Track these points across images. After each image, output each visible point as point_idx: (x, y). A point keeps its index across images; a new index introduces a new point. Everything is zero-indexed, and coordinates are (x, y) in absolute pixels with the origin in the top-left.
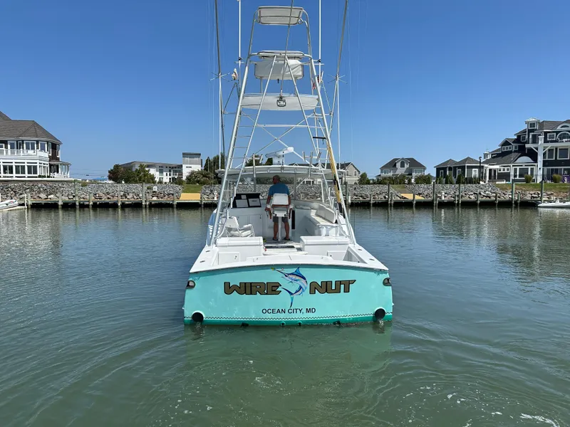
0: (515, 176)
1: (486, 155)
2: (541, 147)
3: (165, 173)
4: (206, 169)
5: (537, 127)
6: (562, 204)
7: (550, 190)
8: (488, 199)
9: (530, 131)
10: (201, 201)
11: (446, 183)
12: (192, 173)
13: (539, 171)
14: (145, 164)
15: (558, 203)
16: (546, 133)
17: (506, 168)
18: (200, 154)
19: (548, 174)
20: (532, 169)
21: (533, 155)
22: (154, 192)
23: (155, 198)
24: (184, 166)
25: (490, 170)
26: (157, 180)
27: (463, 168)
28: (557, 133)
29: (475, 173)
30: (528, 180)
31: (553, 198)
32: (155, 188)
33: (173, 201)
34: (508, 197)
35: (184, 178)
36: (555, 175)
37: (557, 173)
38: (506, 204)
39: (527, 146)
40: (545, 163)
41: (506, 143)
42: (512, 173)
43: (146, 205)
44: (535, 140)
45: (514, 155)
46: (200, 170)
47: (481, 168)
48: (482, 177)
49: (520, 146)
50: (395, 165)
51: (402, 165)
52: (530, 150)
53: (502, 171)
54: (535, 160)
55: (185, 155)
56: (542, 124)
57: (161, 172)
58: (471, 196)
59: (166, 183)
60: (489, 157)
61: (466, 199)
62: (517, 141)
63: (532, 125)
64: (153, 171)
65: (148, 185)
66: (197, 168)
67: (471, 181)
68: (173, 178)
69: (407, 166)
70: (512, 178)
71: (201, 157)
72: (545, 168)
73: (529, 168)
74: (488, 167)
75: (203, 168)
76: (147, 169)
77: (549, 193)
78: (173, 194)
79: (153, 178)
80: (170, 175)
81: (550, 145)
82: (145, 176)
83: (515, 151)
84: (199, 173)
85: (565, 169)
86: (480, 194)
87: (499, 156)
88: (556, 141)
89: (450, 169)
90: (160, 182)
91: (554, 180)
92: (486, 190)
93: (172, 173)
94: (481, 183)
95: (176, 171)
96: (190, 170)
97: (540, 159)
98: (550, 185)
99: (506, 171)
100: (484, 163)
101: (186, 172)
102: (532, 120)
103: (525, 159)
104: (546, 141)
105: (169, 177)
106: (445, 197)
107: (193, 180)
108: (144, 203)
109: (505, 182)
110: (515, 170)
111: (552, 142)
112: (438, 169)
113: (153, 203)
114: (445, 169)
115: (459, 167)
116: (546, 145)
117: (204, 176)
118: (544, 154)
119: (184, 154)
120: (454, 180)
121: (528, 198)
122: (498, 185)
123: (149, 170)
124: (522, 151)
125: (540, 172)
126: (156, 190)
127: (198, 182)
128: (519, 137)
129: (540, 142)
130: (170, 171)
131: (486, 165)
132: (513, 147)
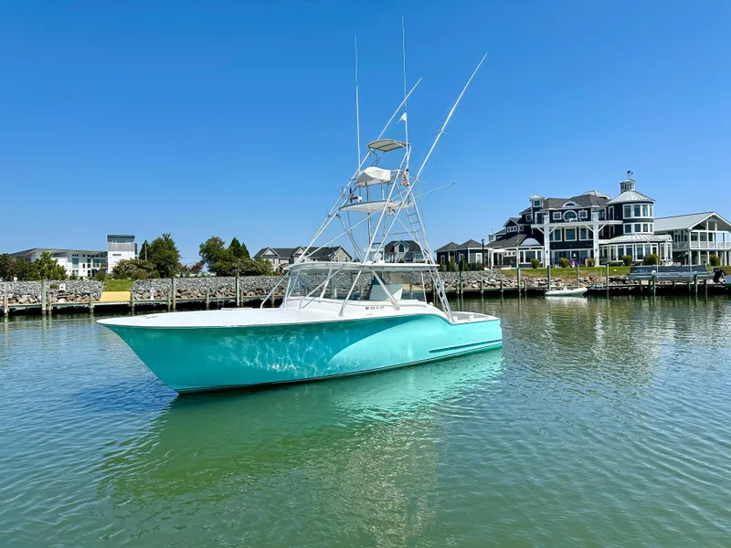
0: (522, 260)
1: (491, 237)
2: (547, 227)
3: (81, 264)
4: (142, 257)
5: (542, 205)
6: (570, 291)
7: (558, 276)
8: (493, 287)
9: (535, 210)
10: (131, 302)
11: (448, 270)
12: (122, 263)
13: (546, 254)
14: (50, 252)
15: (566, 291)
16: (551, 212)
17: (512, 252)
18: (133, 237)
19: (556, 258)
20: (539, 253)
21: (539, 236)
22: (61, 291)
23: (62, 301)
24: (110, 254)
25: (495, 254)
26: (69, 273)
27: (465, 252)
28: (563, 211)
29: (479, 257)
30: (534, 266)
31: (561, 284)
32: (62, 286)
33: (89, 304)
34: (513, 285)
35: (110, 271)
36: (563, 259)
37: (565, 256)
38: (512, 294)
39: (532, 226)
40: (553, 246)
41: (511, 223)
42: (518, 258)
43: (47, 311)
44: (540, 220)
45: (519, 237)
46: (133, 258)
47: (484, 252)
48: (486, 263)
49: (525, 227)
50: (393, 250)
51: (401, 250)
52: (536, 230)
53: (508, 256)
54: (541, 242)
55: (111, 238)
56: (547, 202)
57: (75, 262)
58: (474, 285)
59: (82, 278)
60: (494, 239)
61: (469, 288)
62: (522, 220)
63: (537, 202)
64: (62, 262)
65: (52, 282)
66: (129, 256)
67: (474, 267)
68: (93, 271)
69: (406, 250)
70: (518, 263)
71: (136, 241)
72: (553, 251)
73: (536, 251)
74: (492, 251)
75: (138, 256)
76: (53, 259)
77: (557, 279)
78: (89, 294)
79: (62, 271)
80: (89, 266)
81: (556, 225)
82: (50, 268)
83: (521, 233)
84: (132, 262)
85: (573, 252)
86: (484, 282)
87: (504, 238)
88: (562, 221)
89: (452, 254)
90: (73, 278)
91: (562, 265)
92: (490, 278)
93: (92, 263)
94: (486, 269)
95: (98, 261)
96: (118, 259)
97: (547, 241)
98: (557, 270)
99: (512, 255)
100: (488, 246)
101: (112, 262)
102: (536, 197)
103: (532, 241)
104: (552, 221)
105: (87, 269)
106: (446, 287)
107: (122, 272)
108: (44, 309)
109: (510, 268)
110: (522, 253)
111: (558, 221)
112: (439, 254)
113: (59, 307)
114: (446, 254)
115: (461, 252)
116: (553, 225)
117: (139, 267)
118: (551, 235)
119: (109, 237)
120: (456, 266)
121: (535, 285)
122: (503, 272)
123: (56, 261)
124: (529, 233)
125: (548, 256)
126: (64, 289)
127: (129, 275)
128: (524, 216)
129: (545, 222)
130: (89, 261)
131: (490, 249)
132: (519, 227)
